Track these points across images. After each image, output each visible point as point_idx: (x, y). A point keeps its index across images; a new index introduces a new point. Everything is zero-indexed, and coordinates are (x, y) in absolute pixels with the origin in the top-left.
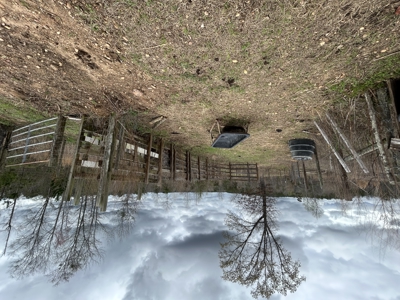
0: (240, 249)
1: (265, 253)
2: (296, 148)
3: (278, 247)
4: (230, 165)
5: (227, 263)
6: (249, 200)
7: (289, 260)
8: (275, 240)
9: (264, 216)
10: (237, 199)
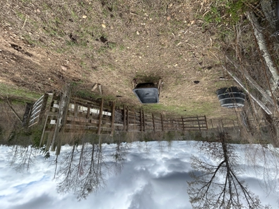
0: (206, 188)
1: (231, 195)
2: (223, 97)
3: (243, 189)
4: (182, 118)
5: (195, 200)
6: (209, 146)
7: (257, 203)
8: (239, 183)
9: (226, 160)
10: (198, 146)
